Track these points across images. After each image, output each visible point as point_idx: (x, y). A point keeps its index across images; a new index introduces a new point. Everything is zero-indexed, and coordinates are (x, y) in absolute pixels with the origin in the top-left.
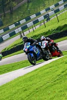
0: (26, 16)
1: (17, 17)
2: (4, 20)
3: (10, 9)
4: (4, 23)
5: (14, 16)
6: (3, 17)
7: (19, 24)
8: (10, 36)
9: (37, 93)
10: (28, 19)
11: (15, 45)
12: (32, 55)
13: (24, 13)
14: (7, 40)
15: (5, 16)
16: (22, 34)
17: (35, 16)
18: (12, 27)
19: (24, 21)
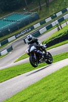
0: (62, 8)
1: (53, 10)
2: (40, 13)
3: (46, 2)
4: (40, 16)
5: (50, 9)
6: (39, 11)
7: (56, 16)
8: (47, 30)
11: (53, 38)
13: (60, 5)
15: (41, 9)
16: (59, 27)
18: (48, 20)
19: (60, 13)
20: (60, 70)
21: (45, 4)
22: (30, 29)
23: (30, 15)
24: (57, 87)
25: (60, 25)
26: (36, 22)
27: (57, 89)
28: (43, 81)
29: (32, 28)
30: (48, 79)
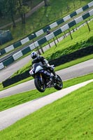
0: (44, 25)
1: (32, 27)
2: (13, 32)
4: (14, 36)
5: (27, 26)
7: (35, 36)
8: (24, 54)
13: (40, 21)
14: (19, 59)
15: (14, 26)
16: (40, 50)
17: (57, 25)
18: (25, 41)
19: (41, 32)
20: (41, 109)
21: (21, 19)
24: (37, 134)
26: (8, 43)
27: (36, 136)
28: (18, 126)
30: (25, 123)
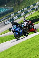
0: (27, 6)
1: (22, 6)
3: (18, 2)
4: (15, 10)
5: (20, 6)
6: (14, 7)
8: (18, 18)
9: (34, 51)
10: (29, 7)
11: (21, 23)
12: (17, 33)
13: (26, 4)
14: (16, 19)
15: (15, 6)
17: (33, 6)
18: (19, 12)
21: (18, 3)
22: (8, 17)
23: (9, 9)
25: (26, 15)
26: (12, 13)
29: (10, 16)
